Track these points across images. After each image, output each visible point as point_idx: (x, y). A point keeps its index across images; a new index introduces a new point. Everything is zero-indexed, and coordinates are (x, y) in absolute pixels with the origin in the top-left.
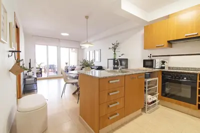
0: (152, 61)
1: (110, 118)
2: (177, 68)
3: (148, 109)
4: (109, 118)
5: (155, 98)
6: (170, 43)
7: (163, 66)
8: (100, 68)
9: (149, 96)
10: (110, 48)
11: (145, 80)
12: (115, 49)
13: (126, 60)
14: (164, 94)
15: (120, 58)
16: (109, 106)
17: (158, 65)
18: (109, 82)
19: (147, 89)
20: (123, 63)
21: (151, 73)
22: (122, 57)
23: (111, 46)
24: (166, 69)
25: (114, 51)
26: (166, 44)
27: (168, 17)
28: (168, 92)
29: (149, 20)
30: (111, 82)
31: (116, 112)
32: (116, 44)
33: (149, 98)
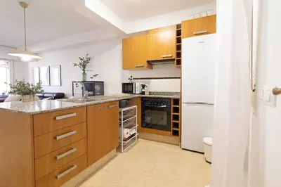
0: (132, 84)
1: (59, 177)
2: (158, 93)
3: (125, 146)
4: (56, 177)
5: (134, 131)
6: (151, 64)
7: (143, 90)
8: (60, 96)
9: (126, 130)
10: (75, 65)
11: (120, 109)
12: (84, 67)
13: (102, 84)
14: (145, 125)
15: (93, 80)
16: (56, 158)
17: (138, 90)
18: (55, 118)
19: (122, 122)
20: (97, 87)
21: (128, 99)
22: (95, 79)
23: (78, 62)
24: (147, 95)
25: (84, 70)
26: (146, 64)
27: (147, 32)
28: (149, 122)
29: (128, 32)
30: (58, 118)
31: (71, 164)
32: (85, 59)
33: (126, 132)
